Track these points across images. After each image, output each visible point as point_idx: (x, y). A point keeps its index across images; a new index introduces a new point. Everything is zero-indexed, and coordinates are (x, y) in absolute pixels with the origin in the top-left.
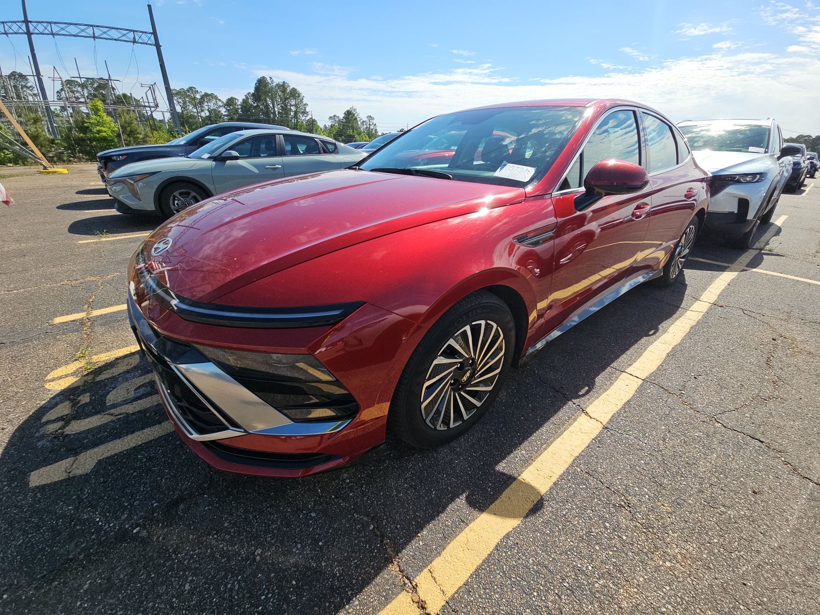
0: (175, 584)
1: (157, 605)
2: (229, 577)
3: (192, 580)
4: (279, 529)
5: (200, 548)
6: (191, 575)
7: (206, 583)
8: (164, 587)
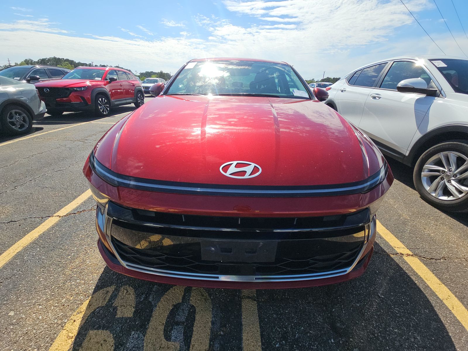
0: (393, 336)
1: (406, 347)
2: (392, 311)
3: (392, 328)
4: (366, 284)
5: (372, 321)
6: (390, 328)
7: (395, 322)
8: (396, 342)
